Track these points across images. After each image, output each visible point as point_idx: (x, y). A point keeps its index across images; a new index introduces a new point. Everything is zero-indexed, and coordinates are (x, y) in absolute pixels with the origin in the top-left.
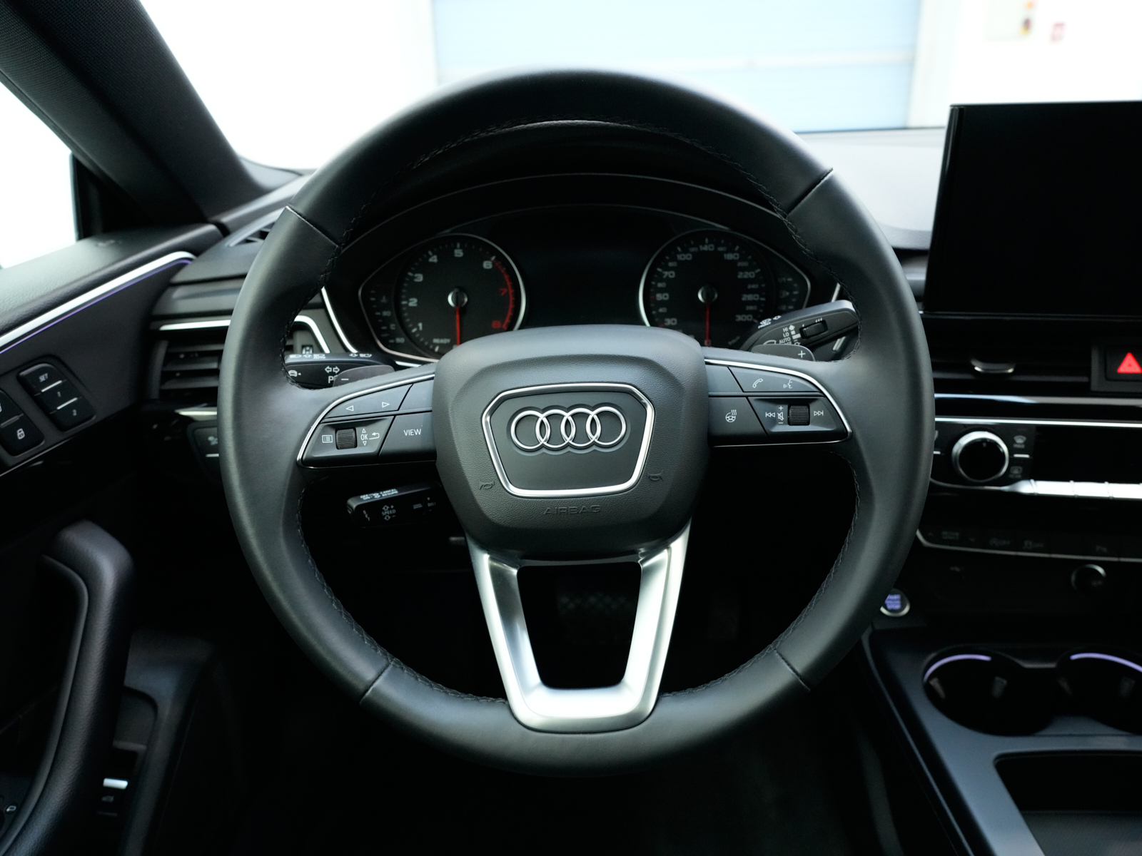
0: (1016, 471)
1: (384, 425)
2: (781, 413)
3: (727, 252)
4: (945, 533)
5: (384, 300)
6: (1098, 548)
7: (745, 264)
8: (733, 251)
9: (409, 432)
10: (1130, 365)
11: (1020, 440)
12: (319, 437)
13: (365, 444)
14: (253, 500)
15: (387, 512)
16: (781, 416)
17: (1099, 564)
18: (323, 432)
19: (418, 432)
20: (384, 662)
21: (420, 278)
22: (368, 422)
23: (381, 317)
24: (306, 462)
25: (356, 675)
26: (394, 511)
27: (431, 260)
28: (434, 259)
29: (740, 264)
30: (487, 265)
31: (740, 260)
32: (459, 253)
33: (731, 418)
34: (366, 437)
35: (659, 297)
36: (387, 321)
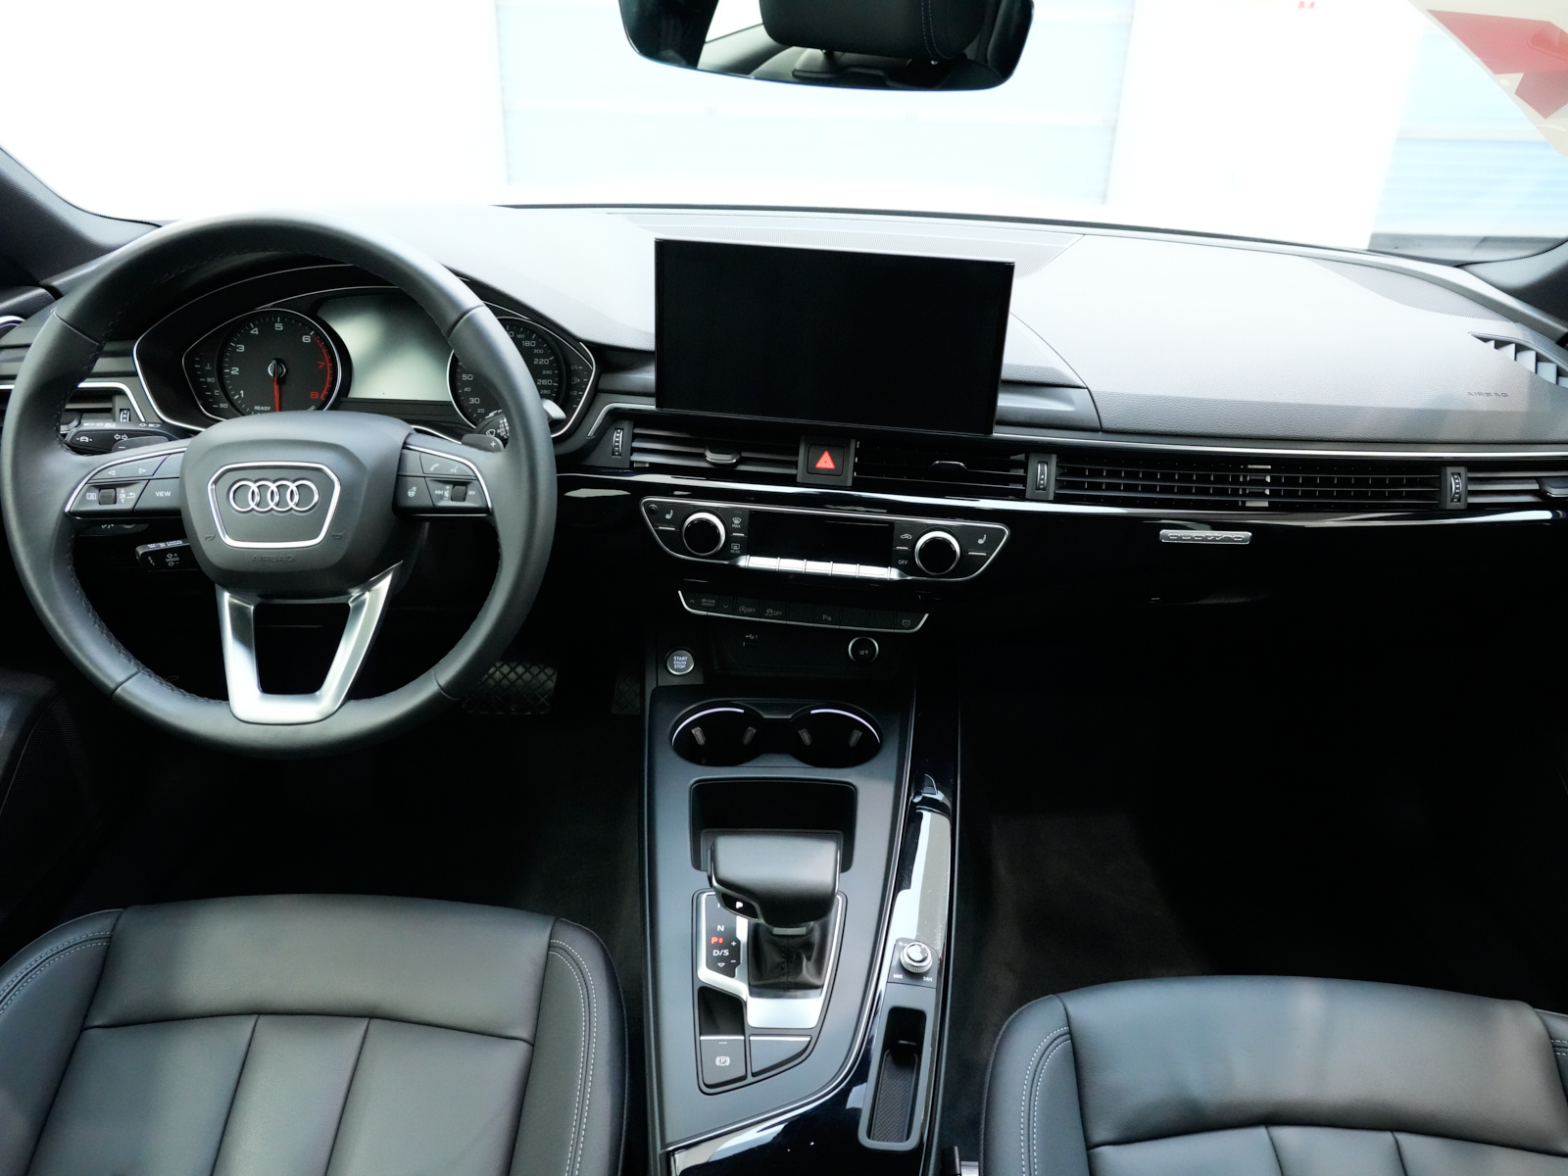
0: (735, 547)
1: (139, 487)
2: (447, 492)
3: (525, 339)
4: (704, 600)
5: (208, 368)
6: (824, 617)
7: (541, 351)
8: (530, 340)
9: (161, 494)
10: (826, 462)
11: (737, 521)
12: (84, 495)
13: (123, 501)
14: (30, 540)
15: (171, 559)
16: (447, 494)
17: (876, 635)
18: (88, 490)
19: (168, 494)
20: (135, 670)
21: (242, 348)
22: (126, 484)
23: (205, 383)
24: (72, 514)
25: (109, 677)
26: (178, 559)
27: (252, 332)
28: (255, 331)
29: (536, 351)
30: (306, 339)
31: (536, 348)
32: (279, 327)
33: (411, 494)
34: (124, 496)
35: (465, 377)
36: (210, 388)
